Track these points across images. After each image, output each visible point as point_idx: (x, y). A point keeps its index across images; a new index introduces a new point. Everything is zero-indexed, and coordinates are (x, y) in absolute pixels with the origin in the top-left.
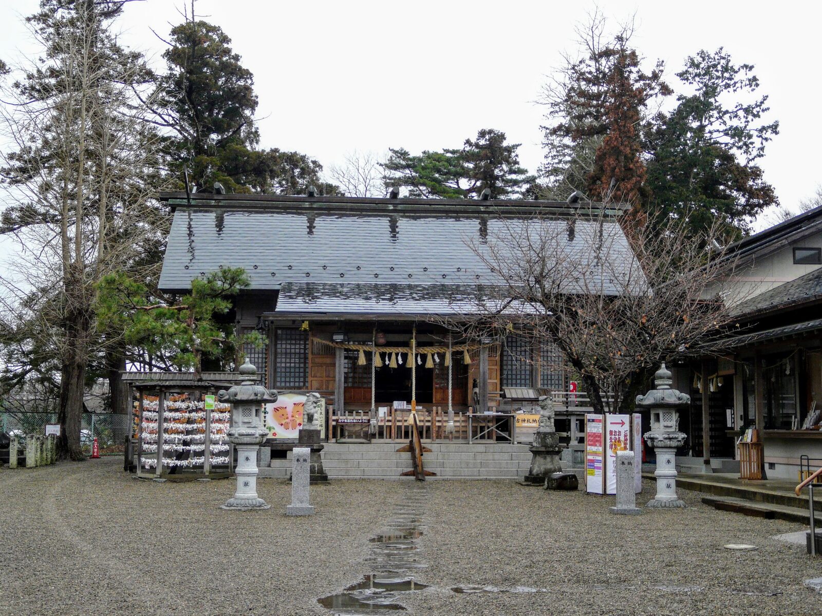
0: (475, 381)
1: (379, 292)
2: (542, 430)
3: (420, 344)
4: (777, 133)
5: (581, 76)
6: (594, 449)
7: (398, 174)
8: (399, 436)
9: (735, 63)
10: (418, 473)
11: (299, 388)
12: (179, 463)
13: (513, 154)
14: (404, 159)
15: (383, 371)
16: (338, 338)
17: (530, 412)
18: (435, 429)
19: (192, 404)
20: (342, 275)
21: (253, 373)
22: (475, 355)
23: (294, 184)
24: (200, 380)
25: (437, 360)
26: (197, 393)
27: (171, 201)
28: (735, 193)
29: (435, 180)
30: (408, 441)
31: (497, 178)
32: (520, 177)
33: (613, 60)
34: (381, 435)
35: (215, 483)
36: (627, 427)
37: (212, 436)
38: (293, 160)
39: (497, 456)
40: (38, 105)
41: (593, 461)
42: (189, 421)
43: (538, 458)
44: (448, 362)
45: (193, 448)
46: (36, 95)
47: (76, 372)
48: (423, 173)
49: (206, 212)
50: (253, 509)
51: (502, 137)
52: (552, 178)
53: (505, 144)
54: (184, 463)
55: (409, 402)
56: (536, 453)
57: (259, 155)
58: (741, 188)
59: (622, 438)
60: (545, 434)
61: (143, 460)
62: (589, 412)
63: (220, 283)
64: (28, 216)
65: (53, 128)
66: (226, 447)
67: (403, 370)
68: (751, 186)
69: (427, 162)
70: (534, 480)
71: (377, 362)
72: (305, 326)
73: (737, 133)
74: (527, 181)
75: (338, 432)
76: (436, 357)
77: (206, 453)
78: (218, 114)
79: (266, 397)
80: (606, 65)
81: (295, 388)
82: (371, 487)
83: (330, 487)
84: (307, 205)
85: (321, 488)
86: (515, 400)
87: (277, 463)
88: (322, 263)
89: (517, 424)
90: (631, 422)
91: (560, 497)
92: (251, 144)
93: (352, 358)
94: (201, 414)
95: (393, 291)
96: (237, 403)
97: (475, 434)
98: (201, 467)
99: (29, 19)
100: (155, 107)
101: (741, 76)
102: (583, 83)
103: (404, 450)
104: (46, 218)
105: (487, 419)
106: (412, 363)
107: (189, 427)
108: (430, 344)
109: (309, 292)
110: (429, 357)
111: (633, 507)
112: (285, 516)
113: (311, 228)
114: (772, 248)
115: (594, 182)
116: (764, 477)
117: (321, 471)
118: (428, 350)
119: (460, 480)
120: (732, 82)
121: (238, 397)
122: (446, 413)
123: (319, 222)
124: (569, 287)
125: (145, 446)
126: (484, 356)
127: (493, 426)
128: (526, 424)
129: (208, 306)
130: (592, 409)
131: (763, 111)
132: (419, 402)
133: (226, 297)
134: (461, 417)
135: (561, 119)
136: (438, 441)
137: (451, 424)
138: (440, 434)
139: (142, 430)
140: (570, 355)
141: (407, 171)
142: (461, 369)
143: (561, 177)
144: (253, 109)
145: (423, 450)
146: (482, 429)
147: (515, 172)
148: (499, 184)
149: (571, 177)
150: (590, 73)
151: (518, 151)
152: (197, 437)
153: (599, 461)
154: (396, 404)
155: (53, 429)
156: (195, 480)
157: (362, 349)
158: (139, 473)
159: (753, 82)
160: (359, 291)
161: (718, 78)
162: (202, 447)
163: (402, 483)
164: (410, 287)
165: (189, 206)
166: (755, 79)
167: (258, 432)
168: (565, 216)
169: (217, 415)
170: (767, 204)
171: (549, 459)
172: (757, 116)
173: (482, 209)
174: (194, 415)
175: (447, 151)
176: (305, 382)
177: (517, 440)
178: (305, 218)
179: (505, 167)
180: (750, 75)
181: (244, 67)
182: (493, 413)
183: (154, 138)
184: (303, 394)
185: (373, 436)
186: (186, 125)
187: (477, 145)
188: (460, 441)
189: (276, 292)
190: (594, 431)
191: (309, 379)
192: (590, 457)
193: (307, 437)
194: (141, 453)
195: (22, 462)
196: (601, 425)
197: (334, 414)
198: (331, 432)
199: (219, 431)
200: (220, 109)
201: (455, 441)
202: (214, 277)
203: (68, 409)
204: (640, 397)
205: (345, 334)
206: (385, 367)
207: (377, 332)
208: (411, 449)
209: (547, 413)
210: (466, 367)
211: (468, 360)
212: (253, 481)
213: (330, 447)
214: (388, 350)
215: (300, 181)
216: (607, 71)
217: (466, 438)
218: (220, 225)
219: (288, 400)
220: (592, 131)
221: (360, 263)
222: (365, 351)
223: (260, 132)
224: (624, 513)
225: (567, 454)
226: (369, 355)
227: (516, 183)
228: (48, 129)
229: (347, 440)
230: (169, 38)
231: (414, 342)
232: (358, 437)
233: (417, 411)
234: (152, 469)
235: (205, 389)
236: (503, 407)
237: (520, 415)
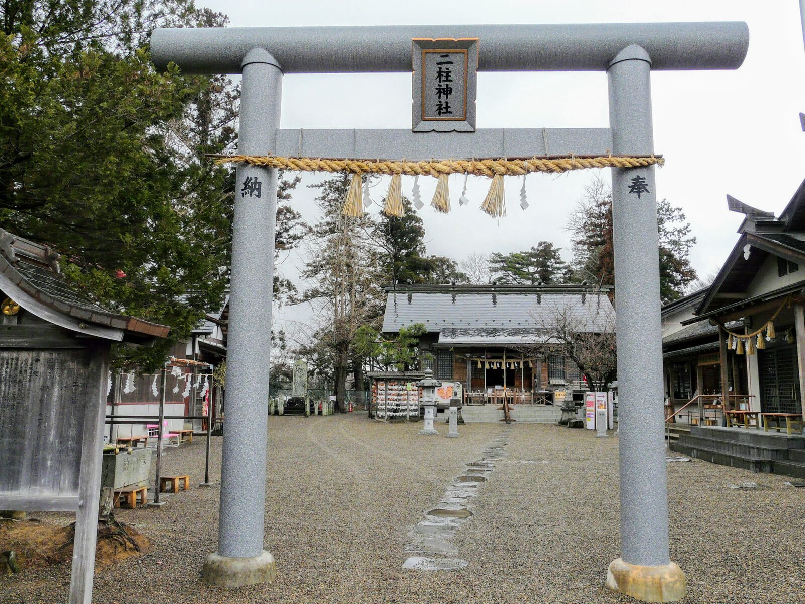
0: (535, 375)
1: (487, 332)
2: (567, 399)
3: (507, 358)
4: (695, 243)
5: (591, 215)
6: (590, 408)
7: (497, 265)
8: (498, 402)
9: (673, 206)
10: (507, 420)
11: (449, 379)
12: (395, 414)
13: (557, 254)
14: (500, 258)
15: (490, 371)
16: (468, 355)
17: (563, 391)
18: (515, 399)
19: (401, 387)
20: (469, 324)
21: (431, 374)
22: (534, 363)
23: (443, 273)
24: (404, 376)
25: (516, 365)
26: (403, 382)
27: (386, 289)
28: (675, 274)
29: (516, 268)
30: (502, 405)
31: (549, 266)
32: (562, 266)
33: (607, 207)
34: (489, 402)
35: (412, 424)
36: (605, 398)
37: (410, 402)
38: (443, 261)
39: (546, 412)
40: (320, 239)
41: (589, 414)
42: (399, 395)
43: (565, 413)
44: (522, 366)
45: (401, 407)
46: (319, 235)
47: (342, 371)
48: (510, 265)
49: (403, 293)
50: (432, 435)
51: (551, 245)
52: (578, 267)
53: (552, 248)
54: (397, 414)
55: (503, 386)
56: (564, 410)
57: (426, 261)
58: (677, 271)
59: (603, 403)
60: (568, 401)
61: (378, 412)
62: (588, 391)
63: (413, 331)
64: (316, 294)
65: (327, 251)
66: (416, 407)
67: (500, 371)
68: (683, 270)
69: (511, 259)
70: (563, 423)
71: (487, 366)
72: (452, 349)
73: (675, 243)
74: (565, 268)
75: (468, 400)
76: (516, 364)
77: (408, 410)
78: (405, 240)
79: (437, 384)
80: (604, 209)
81: (447, 379)
82: (484, 426)
83: (465, 426)
84: (452, 289)
85: (461, 426)
86: (554, 385)
87: (440, 415)
88: (460, 318)
89: (556, 397)
90: (608, 396)
91: (574, 431)
92: (422, 253)
93: (475, 364)
94: (405, 392)
95: (495, 332)
96: (424, 387)
97: (535, 401)
98: (405, 416)
99: (316, 199)
100: (375, 237)
101: (676, 214)
102: (593, 219)
103: (500, 409)
104: (324, 294)
105: (541, 394)
106: (504, 367)
107: (399, 397)
108: (513, 358)
109: (453, 332)
110: (512, 364)
111: (605, 435)
112: (447, 437)
113: (454, 300)
114: (684, 308)
115: (599, 270)
116: (674, 421)
117: (461, 418)
118: (512, 361)
119: (527, 424)
120: (671, 217)
121: (425, 385)
122: (521, 391)
123: (458, 297)
124: (581, 329)
125: (379, 407)
126: (539, 364)
127: (544, 398)
128: (560, 397)
129: (408, 341)
130: (589, 389)
131: (688, 231)
132: (507, 385)
133: (415, 337)
134: (528, 393)
135: (582, 237)
136: (517, 405)
137: (523, 396)
138: (518, 401)
139: (377, 399)
140: (578, 364)
141: (502, 264)
142: (528, 370)
143: (583, 266)
144: (423, 236)
145: (509, 409)
146: (539, 399)
147: (558, 263)
148: (550, 269)
149: (588, 268)
150: (596, 214)
151: (560, 252)
152: (403, 402)
153: (593, 414)
154: (497, 387)
155: (333, 398)
156: (403, 422)
157: (479, 360)
158: (377, 419)
159: (682, 217)
160: (478, 331)
161: (663, 215)
162: (406, 407)
163: (500, 425)
164: (502, 330)
165: (395, 291)
166: (683, 215)
167: (433, 400)
168: (579, 292)
169: (412, 392)
170: (692, 279)
171: (570, 414)
172: (685, 234)
173: (538, 289)
174: (401, 392)
175: (522, 253)
176: (452, 376)
177: (555, 404)
178: (450, 296)
179: (553, 260)
180: (680, 213)
181: (418, 217)
182: (544, 391)
183: (374, 254)
184: (453, 382)
185: (485, 402)
186: (390, 246)
187: (538, 250)
188: (529, 405)
189: (438, 333)
190: (590, 400)
191: (454, 375)
192: (588, 412)
193: (454, 403)
194: (377, 409)
195: (320, 413)
196: (593, 397)
197: (466, 392)
198: (465, 400)
199: (413, 400)
200: (406, 237)
201: (526, 405)
202: (410, 328)
203: (339, 388)
204: (609, 384)
205: (471, 353)
206: (491, 369)
207: (487, 352)
208: (504, 408)
209: (569, 391)
210: (531, 369)
211: (531, 365)
212: (431, 422)
213: (465, 407)
214: (492, 361)
215: (446, 271)
216: (604, 212)
217: (531, 403)
218: (410, 299)
219: (445, 385)
220: (597, 244)
221: (478, 318)
222: (481, 362)
223: (426, 247)
224: (600, 437)
225: (580, 411)
226: (483, 364)
227: (559, 269)
228: (325, 251)
229: (473, 404)
230: (381, 204)
231: (504, 356)
232: (478, 403)
233: (506, 390)
234: (383, 417)
235: (407, 380)
236: (549, 389)
237: (557, 392)
